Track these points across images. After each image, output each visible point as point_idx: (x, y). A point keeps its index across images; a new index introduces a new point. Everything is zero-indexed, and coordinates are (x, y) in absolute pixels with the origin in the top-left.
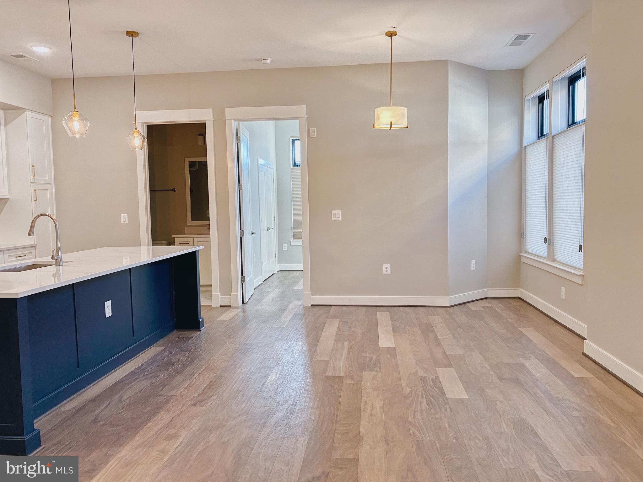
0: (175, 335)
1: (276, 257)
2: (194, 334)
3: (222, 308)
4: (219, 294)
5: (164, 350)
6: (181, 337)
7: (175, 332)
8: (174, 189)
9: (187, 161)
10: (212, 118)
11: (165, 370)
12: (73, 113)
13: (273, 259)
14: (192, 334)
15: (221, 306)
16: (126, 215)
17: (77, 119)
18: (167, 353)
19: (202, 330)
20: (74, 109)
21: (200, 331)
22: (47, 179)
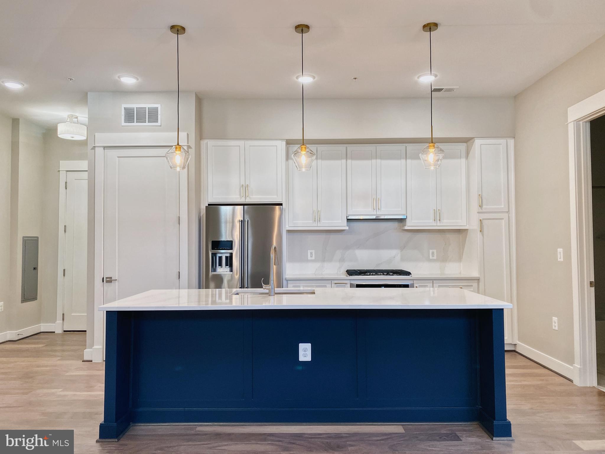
16: (561, 250)
22: (503, 206)
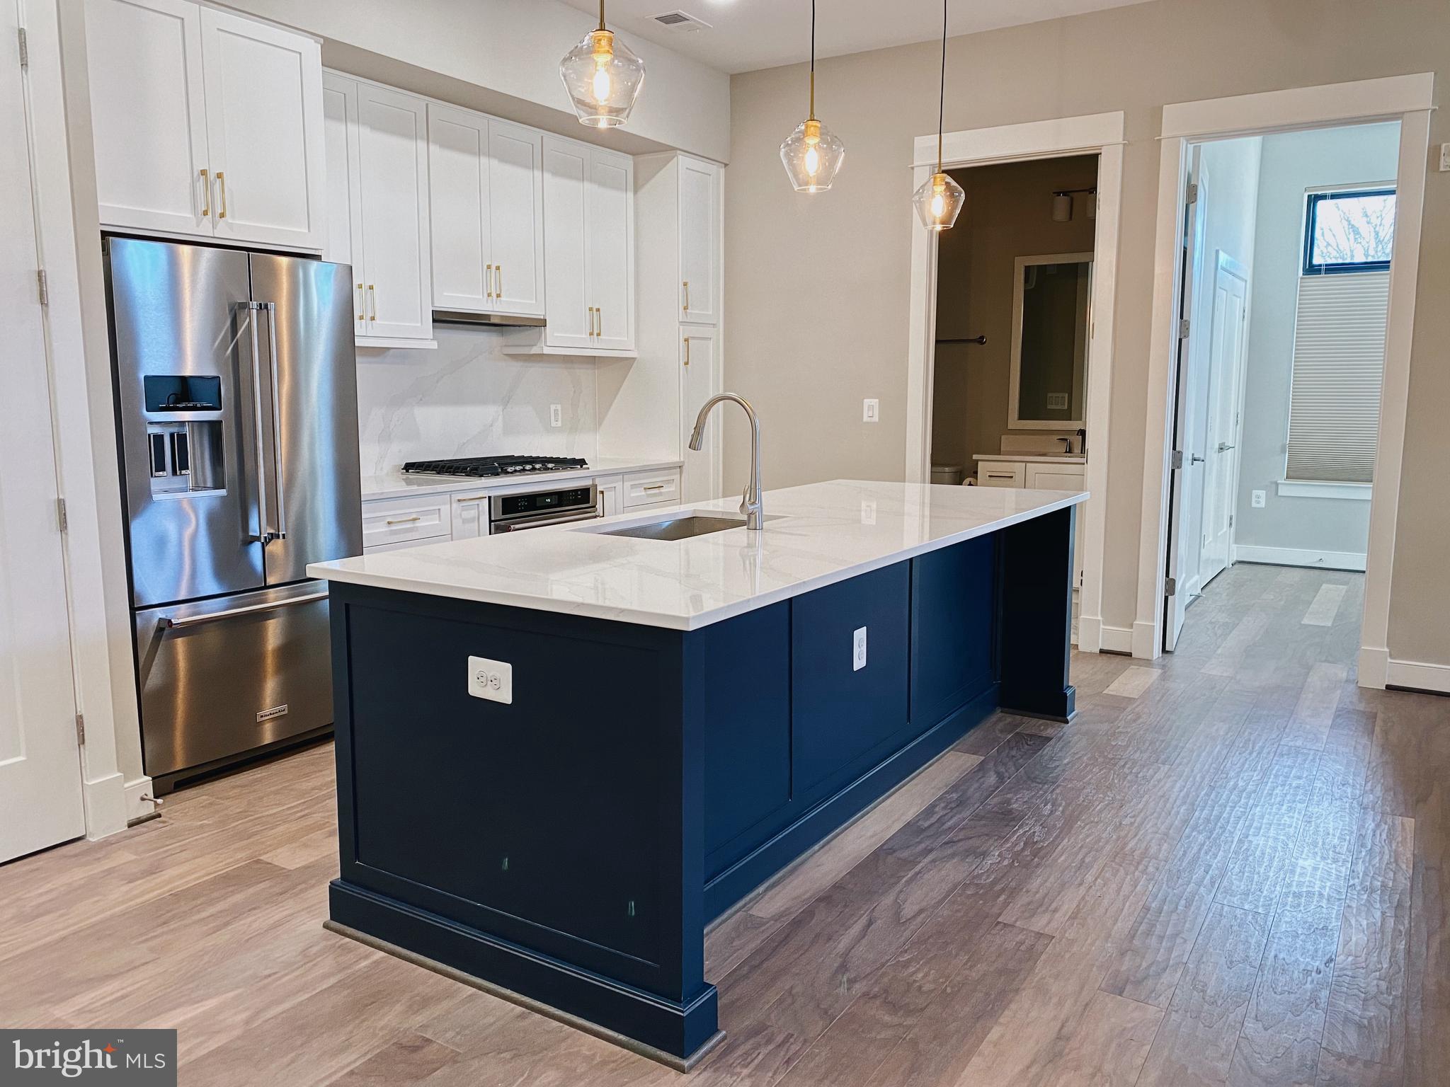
0: (999, 723)
1: (1231, 524)
2: (1051, 729)
3: (1105, 657)
4: (1099, 620)
5: (981, 767)
6: (1018, 733)
7: (998, 714)
8: (982, 337)
9: (1020, 264)
10: (1120, 140)
11: (1001, 838)
12: (807, 127)
13: (1225, 530)
14: (1047, 727)
15: (1102, 652)
16: (875, 402)
17: (816, 140)
18: (992, 779)
19: (1072, 720)
20: (809, 113)
21: (1067, 722)
22: (711, 313)
